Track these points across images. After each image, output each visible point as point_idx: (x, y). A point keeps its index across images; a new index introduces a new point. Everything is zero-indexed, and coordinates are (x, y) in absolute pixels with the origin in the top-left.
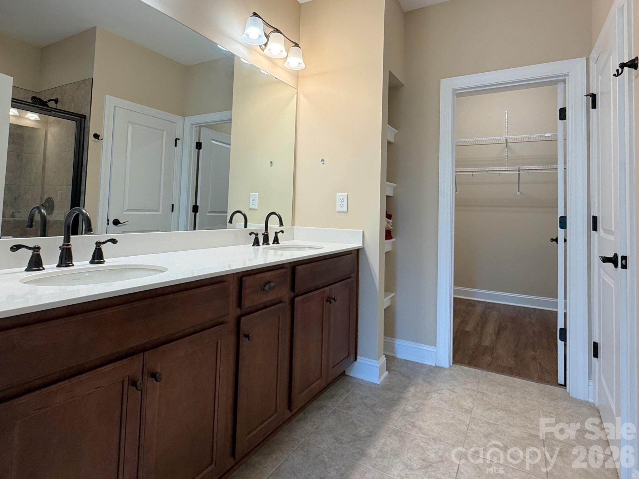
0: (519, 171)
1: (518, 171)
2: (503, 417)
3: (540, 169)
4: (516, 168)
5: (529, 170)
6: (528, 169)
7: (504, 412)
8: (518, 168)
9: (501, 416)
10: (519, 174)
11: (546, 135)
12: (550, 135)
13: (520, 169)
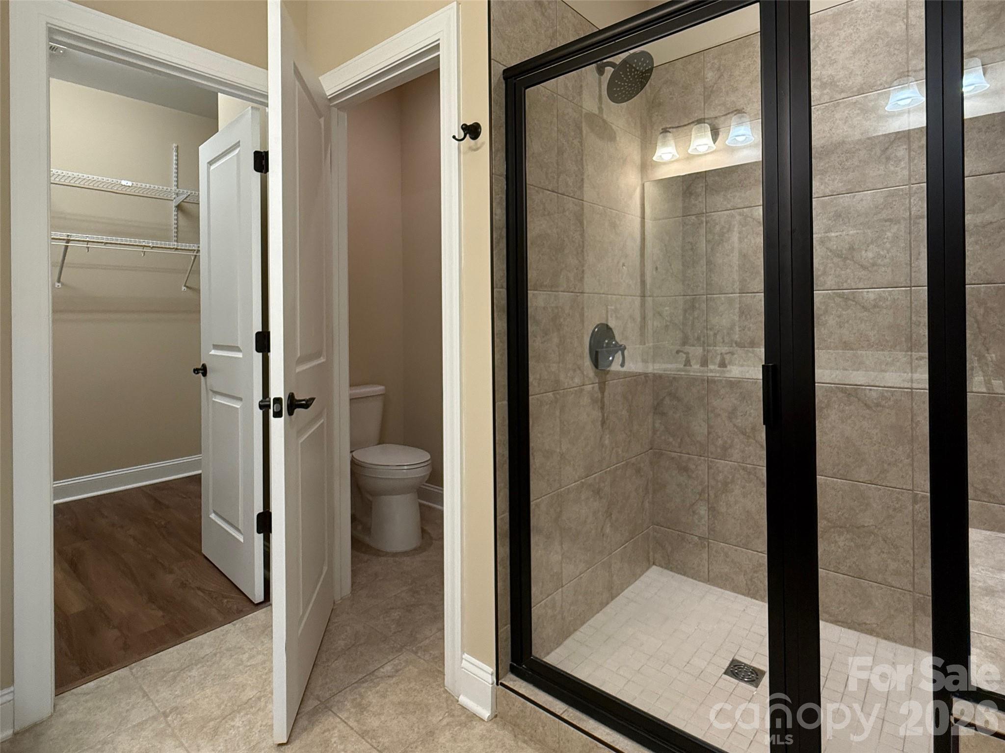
0: (68, 241)
1: (65, 241)
2: (205, 674)
3: (102, 243)
4: (64, 235)
5: (89, 243)
6: (88, 239)
7: (198, 666)
8: (68, 236)
9: (201, 675)
10: (67, 247)
11: (124, 182)
12: (130, 184)
13: (72, 238)
